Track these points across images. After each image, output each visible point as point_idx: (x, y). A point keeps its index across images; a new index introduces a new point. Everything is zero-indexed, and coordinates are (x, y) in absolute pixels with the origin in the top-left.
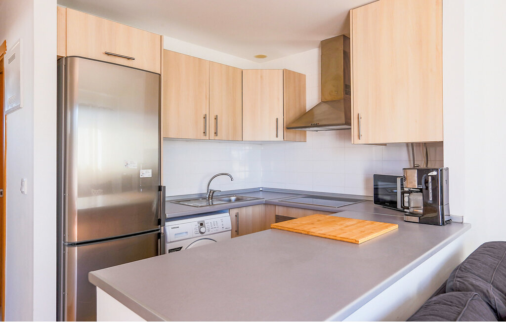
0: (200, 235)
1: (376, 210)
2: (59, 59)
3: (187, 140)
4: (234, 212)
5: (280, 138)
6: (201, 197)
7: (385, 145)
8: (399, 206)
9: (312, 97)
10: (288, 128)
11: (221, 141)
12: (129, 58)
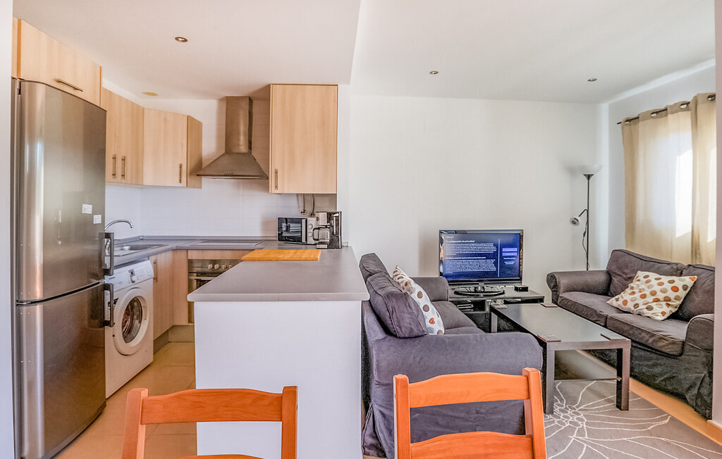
0: (132, 284)
1: (279, 245)
2: (13, 79)
4: (153, 258)
5: (184, 183)
8: (304, 240)
9: (210, 146)
12: (77, 89)
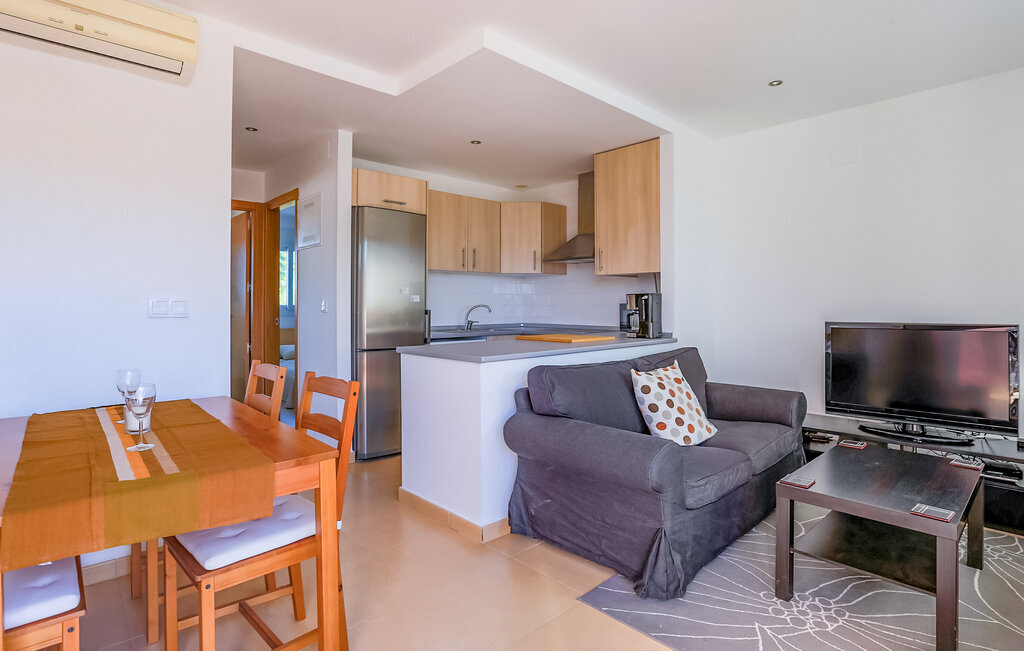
2: (353, 207)
3: (447, 272)
5: (538, 270)
6: (460, 327)
7: (635, 276)
9: (572, 229)
10: (546, 260)
11: (479, 273)
12: (401, 203)
